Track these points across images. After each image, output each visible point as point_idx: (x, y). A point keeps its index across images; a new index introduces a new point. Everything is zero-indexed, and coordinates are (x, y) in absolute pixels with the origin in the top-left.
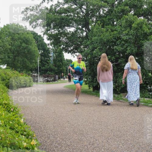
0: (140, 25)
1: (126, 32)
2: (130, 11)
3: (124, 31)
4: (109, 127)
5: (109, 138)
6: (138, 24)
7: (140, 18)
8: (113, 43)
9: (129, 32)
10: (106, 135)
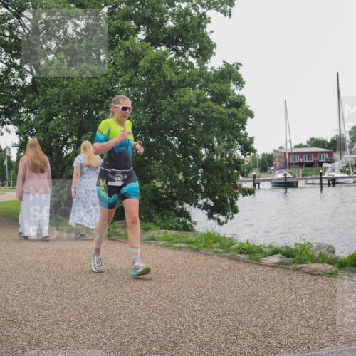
0: (156, 65)
1: (127, 78)
2: (137, 31)
3: (121, 76)
4: (80, 300)
5: (79, 326)
6: (153, 61)
7: (159, 48)
8: (97, 105)
9: (132, 78)
10: (71, 320)
